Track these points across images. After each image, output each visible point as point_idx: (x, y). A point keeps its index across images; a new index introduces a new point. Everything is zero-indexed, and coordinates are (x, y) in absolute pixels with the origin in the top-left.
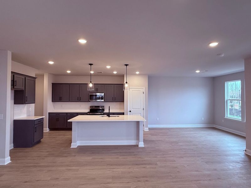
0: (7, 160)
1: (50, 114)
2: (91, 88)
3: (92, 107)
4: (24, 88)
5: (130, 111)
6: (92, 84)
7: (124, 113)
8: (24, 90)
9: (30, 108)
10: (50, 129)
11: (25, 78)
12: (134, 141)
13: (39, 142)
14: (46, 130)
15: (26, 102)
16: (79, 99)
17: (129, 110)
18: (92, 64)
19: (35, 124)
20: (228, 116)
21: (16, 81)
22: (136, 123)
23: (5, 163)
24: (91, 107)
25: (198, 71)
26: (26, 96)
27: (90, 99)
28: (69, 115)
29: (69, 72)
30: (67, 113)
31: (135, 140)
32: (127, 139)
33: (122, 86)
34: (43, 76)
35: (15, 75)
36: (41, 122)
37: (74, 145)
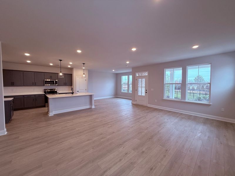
2: (61, 76)
5: (78, 91)
6: (62, 73)
16: (34, 84)
17: (77, 91)
18: (62, 60)
19: (11, 104)
20: (122, 91)
22: (89, 96)
23: (5, 133)
24: (45, 90)
25: (113, 70)
27: (45, 84)
28: (26, 97)
32: (85, 106)
33: (71, 76)
37: (51, 114)
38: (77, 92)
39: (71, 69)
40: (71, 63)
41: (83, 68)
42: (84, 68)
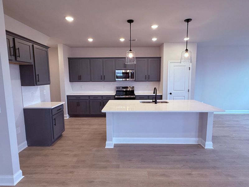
0: (18, 176)
1: (69, 97)
3: (119, 88)
4: (32, 61)
5: (171, 94)
7: (161, 96)
8: (33, 64)
9: (45, 91)
10: (69, 115)
11: (33, 45)
12: (194, 139)
13: (60, 137)
14: (66, 116)
15: (38, 83)
16: (103, 78)
17: (169, 92)
19: (53, 114)
21: (18, 49)
23: (13, 183)
24: (117, 88)
26: (37, 74)
27: (117, 78)
28: (91, 98)
29: (90, 40)
30: (89, 96)
31: (196, 137)
33: (158, 60)
34: (56, 48)
35: (15, 38)
36: (61, 110)
38: (169, 95)
39: (159, 47)
40: (155, 27)
41: (186, 39)
42: (188, 39)
